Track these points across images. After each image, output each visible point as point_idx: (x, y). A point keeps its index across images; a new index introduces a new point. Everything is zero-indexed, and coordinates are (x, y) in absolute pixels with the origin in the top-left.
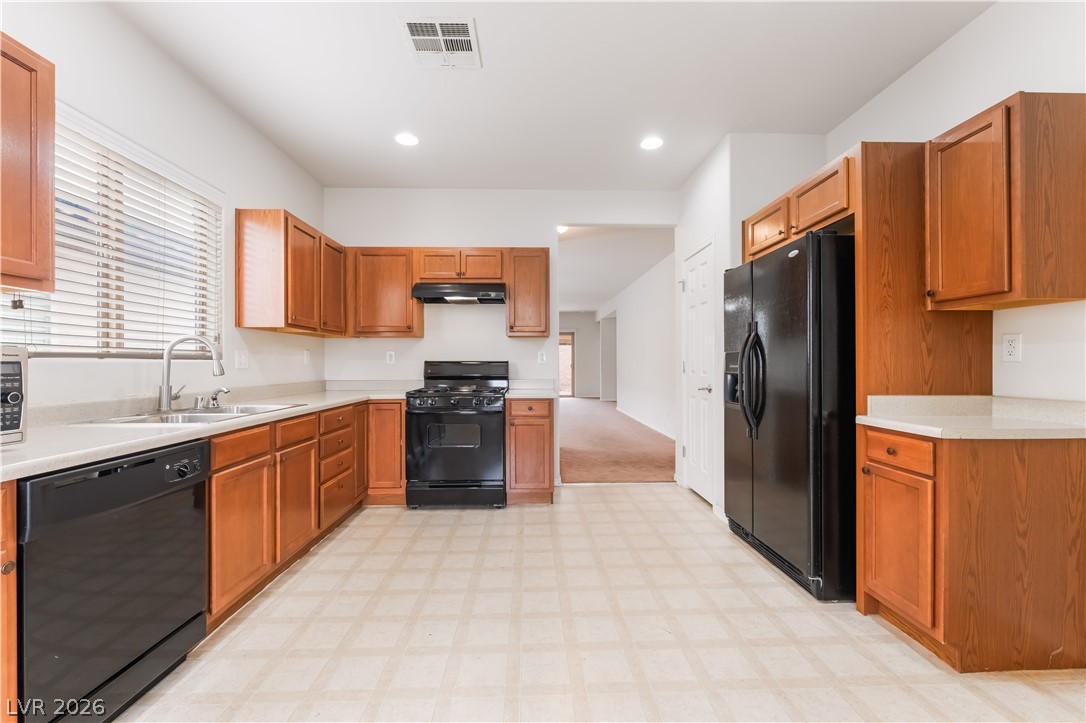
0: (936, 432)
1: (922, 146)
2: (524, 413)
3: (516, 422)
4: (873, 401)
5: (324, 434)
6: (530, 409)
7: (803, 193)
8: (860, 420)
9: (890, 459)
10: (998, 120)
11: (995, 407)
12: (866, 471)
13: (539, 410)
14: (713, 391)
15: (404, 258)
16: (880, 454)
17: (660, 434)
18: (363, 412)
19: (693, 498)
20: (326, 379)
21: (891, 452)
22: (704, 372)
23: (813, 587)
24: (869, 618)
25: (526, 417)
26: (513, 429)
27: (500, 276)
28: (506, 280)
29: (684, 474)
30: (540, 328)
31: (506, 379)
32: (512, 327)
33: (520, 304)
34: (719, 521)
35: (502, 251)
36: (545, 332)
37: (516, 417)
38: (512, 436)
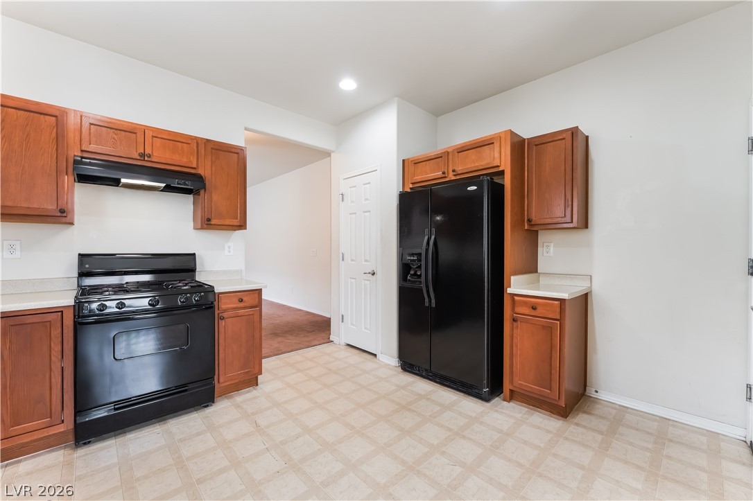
2: (235, 306)
3: (225, 315)
4: (516, 280)
6: (241, 301)
8: (509, 290)
9: (533, 313)
10: (567, 136)
11: (541, 278)
12: (514, 320)
13: (248, 300)
14: (377, 274)
16: (523, 310)
19: (354, 351)
21: (534, 308)
22: (366, 261)
24: (511, 403)
25: (234, 309)
26: (222, 323)
27: (194, 166)
28: (201, 171)
29: (340, 334)
30: (236, 222)
31: (193, 270)
32: (209, 220)
33: (217, 197)
34: (387, 365)
35: (197, 141)
36: (242, 226)
37: (225, 311)
38: (222, 330)
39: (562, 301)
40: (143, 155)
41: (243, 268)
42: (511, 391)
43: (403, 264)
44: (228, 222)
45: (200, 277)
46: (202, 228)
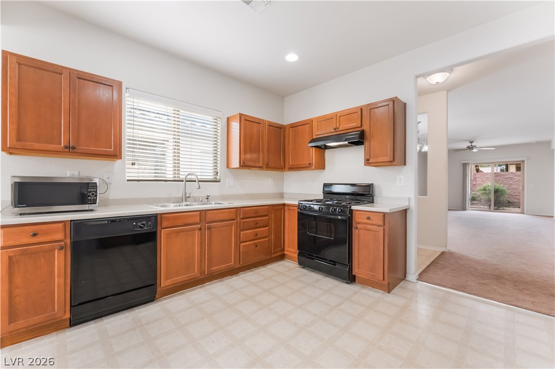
2: (364, 221)
3: (359, 226)
5: (242, 219)
6: (368, 218)
15: (308, 125)
18: (281, 209)
20: (285, 191)
25: (366, 224)
26: (357, 231)
27: (360, 125)
28: (364, 128)
30: (387, 159)
32: (368, 160)
33: (374, 142)
35: (362, 108)
36: (392, 161)
37: (359, 223)
38: (356, 236)
40: (336, 129)
44: (381, 160)
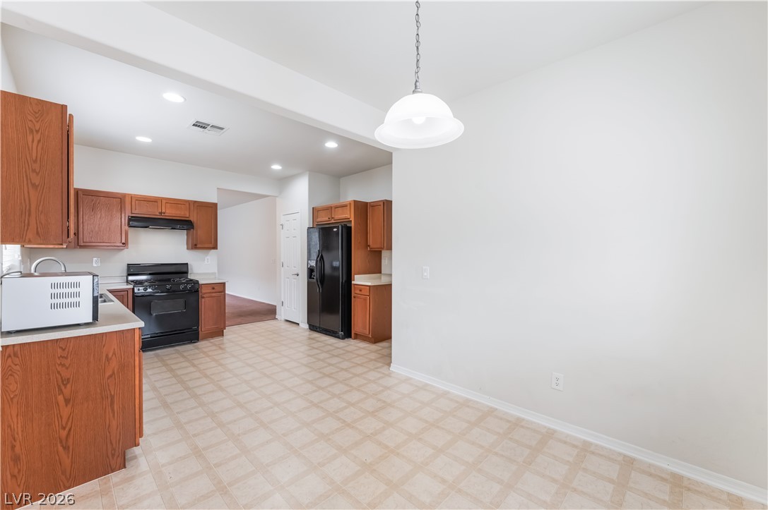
0: (369, 284)
1: (367, 203)
2: (210, 291)
3: (205, 296)
4: (356, 277)
6: (213, 289)
7: (337, 207)
8: (353, 282)
9: (361, 293)
10: (382, 204)
12: (354, 297)
13: (217, 289)
14: (300, 275)
16: (358, 292)
17: (252, 300)
19: (288, 323)
21: (361, 291)
22: (295, 267)
23: (341, 336)
24: (355, 340)
25: (210, 293)
26: (203, 300)
27: (188, 216)
28: (191, 219)
29: (282, 314)
30: (211, 246)
31: (187, 273)
32: (196, 245)
33: (200, 232)
34: (304, 329)
35: (189, 202)
36: (215, 247)
37: (205, 293)
38: (203, 303)
39: (369, 286)
40: (161, 213)
41: (216, 271)
42: (355, 334)
43: (308, 268)
44: (206, 246)
45: (191, 277)
46: (192, 249)
